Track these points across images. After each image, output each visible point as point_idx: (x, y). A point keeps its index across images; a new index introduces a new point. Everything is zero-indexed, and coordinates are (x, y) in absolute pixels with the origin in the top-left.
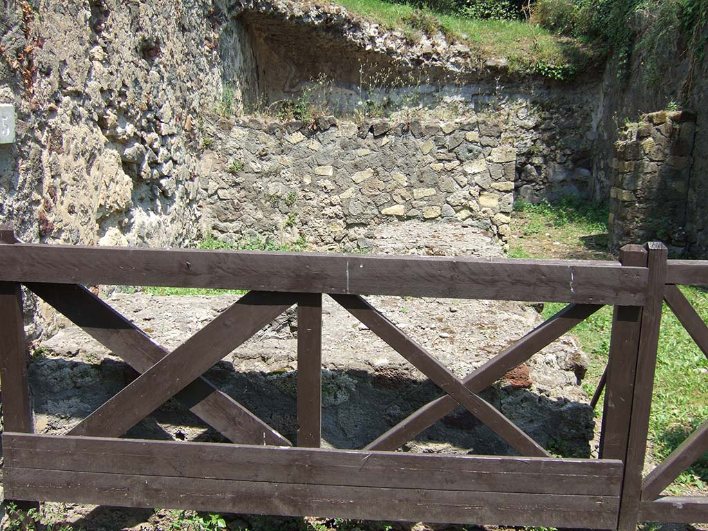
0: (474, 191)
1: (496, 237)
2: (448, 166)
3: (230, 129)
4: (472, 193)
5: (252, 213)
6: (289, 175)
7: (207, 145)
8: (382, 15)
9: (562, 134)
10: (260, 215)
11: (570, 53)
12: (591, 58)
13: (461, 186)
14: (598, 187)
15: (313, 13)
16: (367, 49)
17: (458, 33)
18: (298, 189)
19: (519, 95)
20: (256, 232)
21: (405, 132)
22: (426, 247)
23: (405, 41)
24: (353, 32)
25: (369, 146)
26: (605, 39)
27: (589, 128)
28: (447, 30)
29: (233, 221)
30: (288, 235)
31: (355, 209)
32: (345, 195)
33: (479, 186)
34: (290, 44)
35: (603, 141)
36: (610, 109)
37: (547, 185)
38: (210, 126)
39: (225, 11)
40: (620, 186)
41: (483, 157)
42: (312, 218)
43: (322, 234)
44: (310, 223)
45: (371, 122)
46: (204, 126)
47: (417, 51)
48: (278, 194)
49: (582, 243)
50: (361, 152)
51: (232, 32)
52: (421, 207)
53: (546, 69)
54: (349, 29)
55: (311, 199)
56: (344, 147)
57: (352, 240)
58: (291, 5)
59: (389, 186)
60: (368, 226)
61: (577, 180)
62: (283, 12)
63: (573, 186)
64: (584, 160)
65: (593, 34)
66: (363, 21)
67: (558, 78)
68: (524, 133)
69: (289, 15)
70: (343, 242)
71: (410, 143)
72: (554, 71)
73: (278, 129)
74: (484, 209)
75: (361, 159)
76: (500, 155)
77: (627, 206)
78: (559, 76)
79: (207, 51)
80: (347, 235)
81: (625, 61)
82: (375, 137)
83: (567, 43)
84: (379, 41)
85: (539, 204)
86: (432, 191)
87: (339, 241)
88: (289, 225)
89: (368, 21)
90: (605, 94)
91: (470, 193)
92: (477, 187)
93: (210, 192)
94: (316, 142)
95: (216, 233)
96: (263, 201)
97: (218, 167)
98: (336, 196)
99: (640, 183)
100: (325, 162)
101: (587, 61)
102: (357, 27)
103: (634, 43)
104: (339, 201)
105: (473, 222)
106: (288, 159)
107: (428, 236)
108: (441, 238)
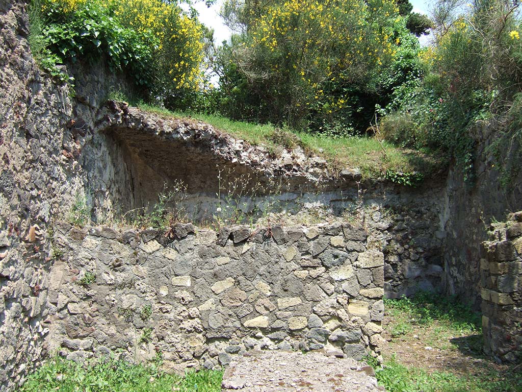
0: (342, 298)
1: (368, 347)
2: (314, 273)
3: (82, 238)
4: (340, 302)
5: (105, 328)
6: (143, 287)
7: (57, 256)
8: (248, 133)
9: (414, 234)
10: (113, 330)
11: (414, 162)
12: (434, 167)
13: (327, 294)
14: (451, 282)
15: (182, 130)
16: (233, 162)
17: (315, 147)
18: (154, 301)
19: (372, 200)
20: (109, 349)
21: (266, 238)
23: (267, 154)
24: (221, 147)
25: (229, 254)
26: (445, 149)
27: (437, 228)
28: (305, 145)
29: (84, 337)
30: (143, 352)
31: (215, 322)
32: (204, 307)
33: (347, 294)
34: (163, 158)
35: (453, 239)
36: (458, 210)
37: (403, 281)
38: (61, 236)
39: (91, 124)
40: (494, 287)
41: (349, 262)
42: (169, 332)
43: (180, 350)
44: (167, 338)
45: (230, 229)
46: (55, 236)
47: (279, 163)
48: (133, 307)
49: (455, 347)
50: (221, 260)
51: (100, 145)
52: (286, 317)
53: (396, 177)
54: (216, 144)
55: (167, 312)
56: (203, 255)
57: (213, 356)
58: (161, 123)
59: (251, 296)
60: (230, 340)
61: (430, 276)
62: (153, 128)
63: (427, 281)
64: (436, 257)
65: (433, 145)
66: (229, 137)
67: (406, 184)
68: (379, 234)
69: (159, 131)
70: (204, 359)
71: (272, 250)
72: (402, 178)
73: (132, 238)
74: (353, 318)
75: (221, 267)
76: (368, 259)
77: (504, 310)
78: (407, 182)
79: (64, 160)
80: (207, 350)
81: (470, 166)
82: (235, 245)
83: (411, 154)
84: (244, 154)
85: (398, 300)
86: (297, 301)
87: (198, 358)
88: (144, 340)
89: (233, 137)
90: (450, 197)
91: (338, 302)
92: (345, 295)
93: (59, 306)
94: (172, 251)
95: (64, 351)
96: (116, 315)
97: (69, 279)
98: (195, 308)
99: (516, 285)
100: (183, 272)
101: (431, 169)
102: (223, 142)
103: (476, 150)
104: (198, 313)
105: (343, 332)
106: (143, 269)
107: (294, 384)
108: (312, 387)
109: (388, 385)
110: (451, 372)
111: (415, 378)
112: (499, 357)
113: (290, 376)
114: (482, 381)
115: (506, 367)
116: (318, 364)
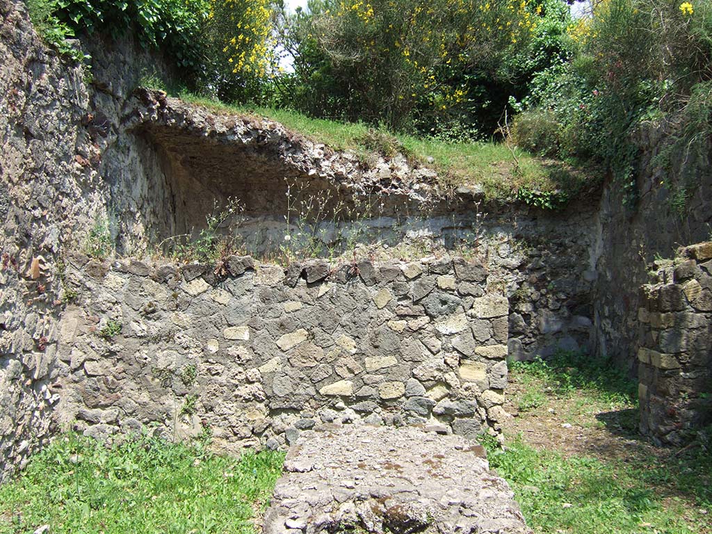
0: (452, 358)
1: (486, 424)
2: (414, 324)
3: (103, 275)
4: (449, 362)
5: (132, 394)
6: (185, 340)
7: (70, 298)
8: (331, 135)
9: (554, 274)
10: (145, 397)
11: (557, 177)
12: (583, 183)
13: (432, 352)
14: (602, 339)
15: (241, 129)
16: (310, 174)
17: (423, 156)
18: (200, 360)
19: (498, 229)
20: (140, 423)
21: (350, 277)
22: (374, 497)
23: (357, 164)
24: (293, 153)
25: (300, 297)
26: (600, 160)
27: (586, 267)
28: (408, 152)
29: (107, 406)
30: (185, 427)
31: (281, 388)
32: (267, 368)
33: (459, 352)
34: (214, 168)
35: (607, 282)
36: (615, 243)
37: (538, 337)
38: (74, 271)
39: (116, 121)
40: (655, 346)
41: (462, 310)
42: (220, 401)
43: (234, 424)
44: (217, 409)
45: (303, 264)
46: (67, 271)
47: (372, 176)
48: (171, 367)
49: (602, 424)
50: (290, 306)
51: (128, 149)
52: (377, 383)
53: (531, 197)
54: (287, 150)
55: (218, 374)
56: (265, 299)
57: (278, 433)
58: (211, 119)
59: (330, 354)
60: (301, 412)
61: (575, 330)
62: (200, 126)
63: (571, 338)
64: (583, 306)
65: (583, 155)
66: (305, 140)
67: (545, 207)
68: (507, 274)
69: (209, 131)
70: (266, 436)
71: (358, 293)
72: (540, 199)
73: (170, 275)
74: (466, 385)
75: (289, 315)
76: (486, 307)
77: (667, 376)
78: (547, 204)
79: (78, 169)
80: (270, 425)
81: (632, 184)
82: (309, 285)
83: (554, 166)
84: (325, 164)
85: (530, 362)
86: (391, 361)
87: (259, 435)
88: (186, 411)
89: (311, 141)
90: (605, 225)
91: (445, 362)
92: (455, 353)
93: (73, 366)
94: (224, 293)
95: (80, 424)
96: (149, 378)
97: (86, 329)
98: (255, 370)
99: (684, 343)
100: (239, 321)
101: (580, 186)
102: (297, 147)
103: (640, 161)
104: (259, 376)
105: (452, 403)
106: (186, 317)
107: (377, 466)
108: (401, 470)
109: (510, 472)
110: (594, 457)
111: (547, 463)
112: (659, 438)
113: (374, 456)
114: (635, 468)
115: (668, 450)
116: (411, 443)
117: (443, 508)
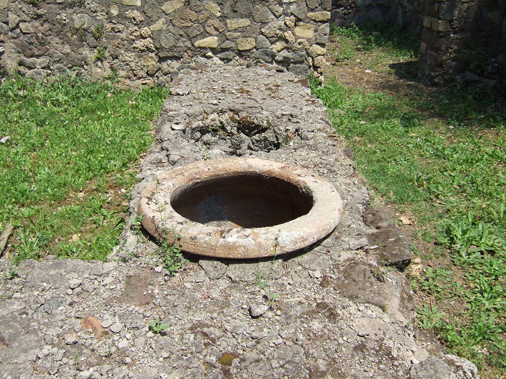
0: (290, 20)
1: (312, 69)
4: (288, 24)
5: (59, 48)
6: (93, 6)
10: (67, 49)
13: (276, 16)
14: (400, 12)
18: (105, 21)
20: (66, 68)
22: (231, 110)
29: (40, 56)
30: (99, 70)
31: (166, 42)
32: (156, 26)
33: (295, 16)
37: (354, 9)
40: (436, 15)
42: (122, 52)
43: (134, 68)
44: (121, 57)
48: (85, 26)
49: (393, 71)
52: (236, 38)
55: (119, 31)
57: (166, 74)
59: (201, 16)
60: (182, 60)
61: (382, 5)
63: (378, 10)
70: (157, 76)
74: (300, 40)
77: (441, 37)
80: (160, 69)
85: (347, 28)
86: (246, 22)
87: (152, 76)
88: (98, 59)
91: (285, 24)
92: (293, 17)
93: (11, 26)
95: (22, 69)
96: (69, 35)
98: (146, 28)
99: (456, 13)
104: (150, 33)
105: (289, 54)
107: (234, 91)
108: (250, 94)
109: (327, 101)
110: (385, 92)
111: (352, 96)
112: (430, 80)
113: (232, 85)
114: (411, 100)
115: (435, 89)
116: (258, 77)
117: (278, 118)
